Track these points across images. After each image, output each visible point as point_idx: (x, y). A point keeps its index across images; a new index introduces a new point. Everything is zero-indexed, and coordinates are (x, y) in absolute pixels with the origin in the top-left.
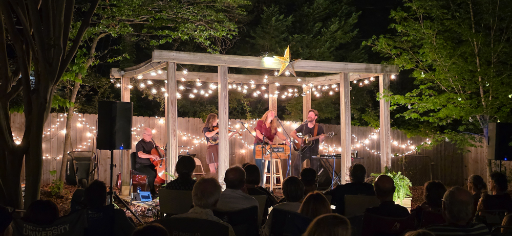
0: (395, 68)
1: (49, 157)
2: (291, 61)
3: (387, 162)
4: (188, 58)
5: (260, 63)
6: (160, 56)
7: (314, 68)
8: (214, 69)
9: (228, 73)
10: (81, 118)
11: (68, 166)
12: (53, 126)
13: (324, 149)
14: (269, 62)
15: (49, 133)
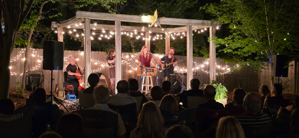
0: (219, 23)
1: (16, 74)
2: (158, 18)
3: (214, 78)
4: (97, 16)
5: (140, 19)
6: (81, 15)
7: (172, 22)
8: (112, 23)
9: (121, 25)
10: (34, 51)
11: (27, 79)
12: (18, 56)
13: (177, 70)
14: (145, 19)
15: (15, 60)
